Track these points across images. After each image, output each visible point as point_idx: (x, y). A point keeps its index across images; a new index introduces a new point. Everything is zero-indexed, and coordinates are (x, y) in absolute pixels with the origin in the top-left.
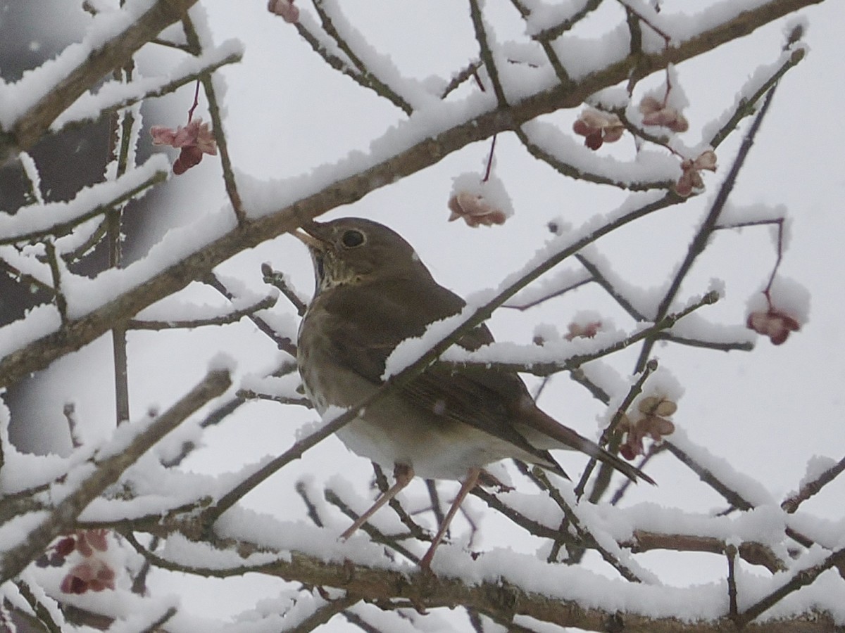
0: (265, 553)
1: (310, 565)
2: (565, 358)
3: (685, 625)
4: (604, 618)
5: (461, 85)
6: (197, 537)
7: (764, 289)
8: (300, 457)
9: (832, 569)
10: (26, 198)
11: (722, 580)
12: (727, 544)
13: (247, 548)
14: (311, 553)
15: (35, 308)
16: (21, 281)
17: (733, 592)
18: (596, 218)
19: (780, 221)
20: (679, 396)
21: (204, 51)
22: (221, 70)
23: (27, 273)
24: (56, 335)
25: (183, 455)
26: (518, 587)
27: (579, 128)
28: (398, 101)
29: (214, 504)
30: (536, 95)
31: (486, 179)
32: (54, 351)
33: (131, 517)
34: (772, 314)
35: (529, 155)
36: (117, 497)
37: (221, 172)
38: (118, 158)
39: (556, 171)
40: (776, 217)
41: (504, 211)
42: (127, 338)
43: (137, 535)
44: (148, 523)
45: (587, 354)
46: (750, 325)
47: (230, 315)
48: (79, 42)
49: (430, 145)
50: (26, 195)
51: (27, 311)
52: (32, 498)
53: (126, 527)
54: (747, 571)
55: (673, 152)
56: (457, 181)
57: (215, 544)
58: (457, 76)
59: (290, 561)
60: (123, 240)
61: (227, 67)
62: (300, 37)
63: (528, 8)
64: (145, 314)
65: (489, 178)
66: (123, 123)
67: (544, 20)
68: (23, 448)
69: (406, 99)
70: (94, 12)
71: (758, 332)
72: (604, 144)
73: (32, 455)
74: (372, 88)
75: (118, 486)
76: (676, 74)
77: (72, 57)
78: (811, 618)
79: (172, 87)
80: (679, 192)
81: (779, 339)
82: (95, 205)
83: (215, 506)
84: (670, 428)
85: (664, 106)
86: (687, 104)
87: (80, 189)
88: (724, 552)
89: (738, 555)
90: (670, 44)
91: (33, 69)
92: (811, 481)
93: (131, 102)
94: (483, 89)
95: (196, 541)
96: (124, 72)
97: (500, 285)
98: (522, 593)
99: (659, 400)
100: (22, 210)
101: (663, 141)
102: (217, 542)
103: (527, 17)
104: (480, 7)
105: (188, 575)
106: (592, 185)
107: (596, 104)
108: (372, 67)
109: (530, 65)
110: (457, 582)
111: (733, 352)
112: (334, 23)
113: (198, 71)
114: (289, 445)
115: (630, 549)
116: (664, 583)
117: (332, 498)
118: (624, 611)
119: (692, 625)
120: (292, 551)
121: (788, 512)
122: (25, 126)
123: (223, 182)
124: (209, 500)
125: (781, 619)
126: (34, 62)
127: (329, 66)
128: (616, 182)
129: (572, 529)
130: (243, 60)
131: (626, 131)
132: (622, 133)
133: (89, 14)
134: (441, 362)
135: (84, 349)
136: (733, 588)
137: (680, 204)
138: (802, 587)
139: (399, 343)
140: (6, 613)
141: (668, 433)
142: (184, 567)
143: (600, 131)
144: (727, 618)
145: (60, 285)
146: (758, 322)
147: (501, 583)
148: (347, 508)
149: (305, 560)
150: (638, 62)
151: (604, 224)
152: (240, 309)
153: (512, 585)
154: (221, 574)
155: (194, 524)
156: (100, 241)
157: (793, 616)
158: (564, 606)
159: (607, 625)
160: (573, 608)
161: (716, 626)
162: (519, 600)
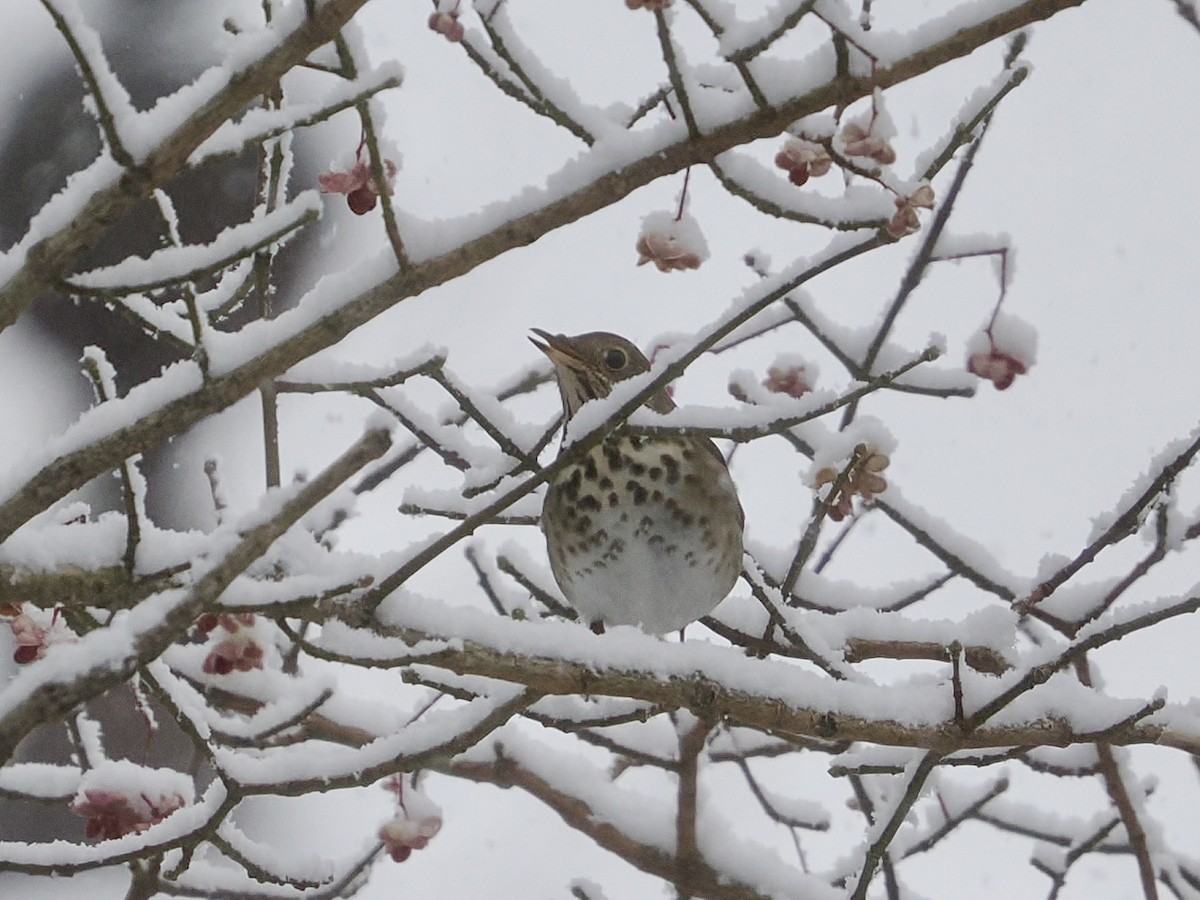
0: (434, 641)
1: (484, 655)
2: (768, 422)
3: (905, 729)
4: (815, 720)
5: (649, 113)
6: (357, 623)
7: (986, 328)
9: (1068, 666)
13: (413, 636)
14: (486, 642)
15: (173, 365)
17: (958, 695)
18: (800, 262)
19: (1003, 252)
20: (892, 450)
21: (359, 75)
22: (379, 96)
23: (165, 329)
24: (197, 394)
25: (335, 525)
26: (718, 683)
27: (782, 161)
28: (578, 131)
29: (375, 585)
30: (731, 124)
31: (679, 218)
32: (195, 412)
33: (283, 600)
34: (996, 356)
35: (724, 190)
36: (267, 579)
38: (267, 200)
39: (755, 208)
40: (998, 246)
41: (699, 254)
42: (277, 402)
43: (289, 621)
44: (303, 608)
45: (793, 417)
46: (971, 368)
47: (394, 377)
48: (219, 64)
49: (614, 180)
50: (162, 238)
51: (164, 368)
52: (171, 579)
53: (277, 611)
54: (974, 677)
55: (886, 187)
56: (647, 221)
57: (377, 632)
58: (645, 104)
59: (462, 649)
60: (273, 292)
61: (386, 92)
62: (469, 60)
63: (721, 26)
65: (682, 216)
66: (272, 161)
67: (739, 40)
68: (160, 522)
69: (588, 128)
70: (235, 32)
71: (979, 375)
72: (811, 179)
74: (549, 116)
75: (266, 563)
76: (883, 99)
77: (212, 82)
78: (1046, 726)
79: (324, 115)
80: (892, 230)
81: (1003, 384)
82: (240, 247)
83: (378, 587)
84: (883, 486)
85: (869, 135)
86: (895, 133)
87: (221, 230)
89: (963, 662)
90: (878, 65)
91: (167, 95)
92: (1044, 580)
93: (278, 132)
94: (674, 117)
95: (357, 628)
96: (271, 102)
98: (723, 690)
99: (870, 453)
100: (157, 254)
101: (873, 175)
102: (381, 630)
103: (720, 36)
104: (668, 26)
105: (348, 666)
106: (796, 224)
107: (799, 133)
108: (549, 93)
109: (725, 90)
110: (649, 677)
111: (952, 399)
112: (505, 43)
113: (352, 96)
117: (506, 566)
118: (836, 711)
119: (913, 730)
120: (465, 641)
122: (160, 160)
123: (383, 222)
124: (369, 580)
125: (1013, 726)
126: (169, 88)
127: (501, 92)
128: (822, 221)
130: (404, 84)
131: (834, 165)
132: (829, 167)
133: (230, 34)
134: (629, 426)
135: (229, 410)
136: (958, 689)
137: (892, 244)
138: (1035, 687)
139: (581, 405)
141: (880, 491)
142: (343, 657)
143: (805, 164)
144: (952, 723)
145: (201, 339)
146: (980, 365)
147: (698, 678)
148: (522, 578)
149: (479, 651)
150: (844, 87)
151: (808, 268)
152: (404, 370)
153: (710, 680)
154: (384, 664)
155: (354, 609)
156: (247, 295)
157: (1026, 723)
158: (768, 705)
159: (818, 727)
160: (779, 707)
161: (940, 731)
162: (719, 697)
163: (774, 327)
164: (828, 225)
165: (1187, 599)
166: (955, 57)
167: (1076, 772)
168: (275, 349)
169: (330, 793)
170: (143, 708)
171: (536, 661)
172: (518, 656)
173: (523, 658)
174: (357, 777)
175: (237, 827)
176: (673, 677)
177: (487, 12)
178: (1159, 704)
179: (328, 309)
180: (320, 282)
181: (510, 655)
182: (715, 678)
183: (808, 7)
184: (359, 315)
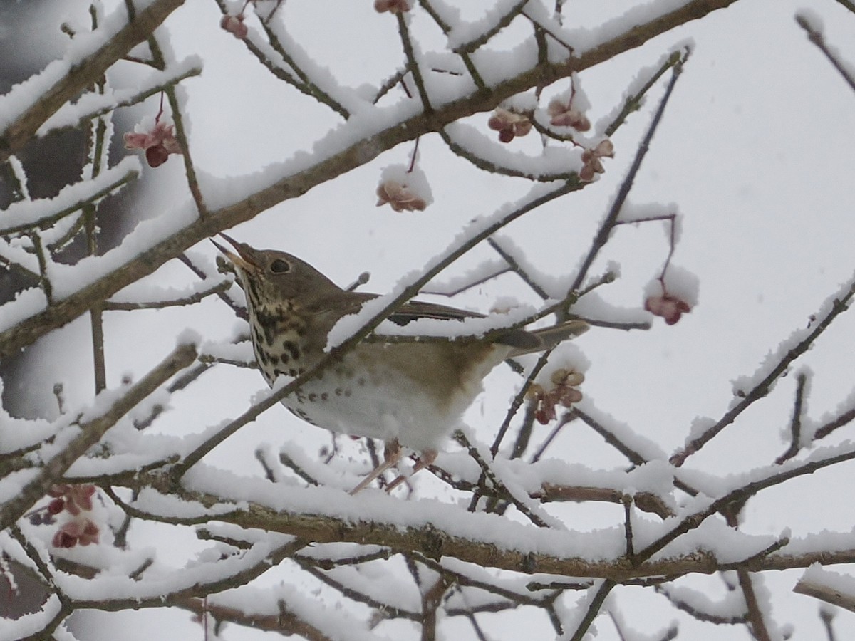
0: (226, 503)
1: (264, 513)
2: (484, 331)
3: (589, 564)
4: (519, 559)
5: (389, 91)
6: (167, 489)
7: (659, 277)
8: (255, 420)
9: (715, 514)
10: (14, 195)
11: (620, 525)
12: (624, 494)
13: (209, 500)
14: (265, 503)
15: (24, 291)
16: (11, 269)
17: (629, 535)
18: (507, 206)
19: (672, 217)
20: (586, 369)
21: (167, 66)
22: (182, 83)
23: (15, 262)
24: (43, 314)
25: (154, 417)
26: (444, 532)
27: (494, 124)
28: (336, 107)
29: (180, 462)
30: (456, 102)
31: (411, 170)
32: (41, 328)
33: (110, 473)
34: (666, 298)
35: (451, 152)
36: (97, 456)
37: (184, 170)
38: (93, 161)
39: (475, 166)
40: (668, 213)
41: (425, 199)
42: (103, 318)
43: (115, 489)
44: (124, 478)
46: (648, 308)
47: (192, 297)
48: (61, 59)
49: (365, 145)
50: (15, 193)
51: (17, 294)
52: (23, 457)
53: (106, 482)
54: (641, 518)
55: (576, 144)
56: (386, 171)
57: (182, 496)
58: (386, 85)
59: (248, 510)
60: (99, 232)
61: (188, 79)
62: (249, 51)
63: (449, 25)
64: (119, 297)
65: (414, 169)
66: (98, 131)
67: (464, 36)
68: (15, 414)
69: (343, 105)
70: (72, 34)
71: (654, 313)
72: (515, 138)
73: (23, 420)
74: (313, 95)
75: (97, 447)
76: (579, 81)
77: (55, 72)
78: (697, 558)
79: (142, 97)
81: (673, 320)
82: (77, 201)
83: (182, 463)
84: (579, 397)
85: (569, 109)
86: (589, 106)
88: (621, 501)
89: (633, 503)
90: (573, 54)
92: (695, 438)
93: (106, 111)
94: (409, 95)
95: (166, 493)
96: (97, 86)
97: (425, 267)
98: (448, 537)
99: (569, 372)
100: (13, 206)
101: (567, 138)
102: (185, 495)
103: (448, 33)
104: (407, 26)
105: (159, 523)
106: (507, 177)
107: (508, 108)
108: (314, 78)
109: (452, 73)
110: (391, 528)
111: (633, 331)
112: (280, 41)
113: (163, 83)
114: (245, 409)
115: (539, 499)
116: (569, 528)
117: (286, 460)
118: (536, 553)
119: (594, 564)
120: (249, 502)
121: (677, 466)
122: (15, 133)
123: (186, 180)
124: (177, 457)
125: (671, 559)
126: (21, 77)
127: (275, 77)
128: (526, 174)
129: (488, 482)
130: (203, 73)
131: (534, 129)
132: (530, 130)
133: (67, 36)
134: (376, 335)
135: (68, 327)
136: (629, 532)
138: (690, 530)
139: (338, 319)
140: (5, 564)
141: (577, 401)
142: (156, 516)
143: (512, 126)
144: (624, 558)
145: (46, 271)
146: (654, 306)
147: (429, 529)
148: (300, 470)
149: (260, 510)
150: (544, 72)
151: (513, 211)
152: (201, 291)
153: (439, 530)
154: (187, 522)
155: (163, 479)
156: (78, 233)
157: (681, 556)
158: (484, 549)
159: (521, 564)
160: (492, 551)
161: (616, 565)
162: (445, 543)
163: (496, 275)
164: (531, 177)
165: (807, 463)
166: (629, 49)
167: (730, 621)
168: (104, 278)
169: (141, 610)
170: (5, 573)
171: (304, 517)
172: (290, 514)
173: (294, 514)
174: (163, 599)
175: (68, 630)
176: (410, 528)
177: (265, 17)
178: (784, 542)
179: (144, 247)
180: (138, 226)
181: (285, 513)
182: (443, 528)
183: (518, 10)
184: (168, 252)
